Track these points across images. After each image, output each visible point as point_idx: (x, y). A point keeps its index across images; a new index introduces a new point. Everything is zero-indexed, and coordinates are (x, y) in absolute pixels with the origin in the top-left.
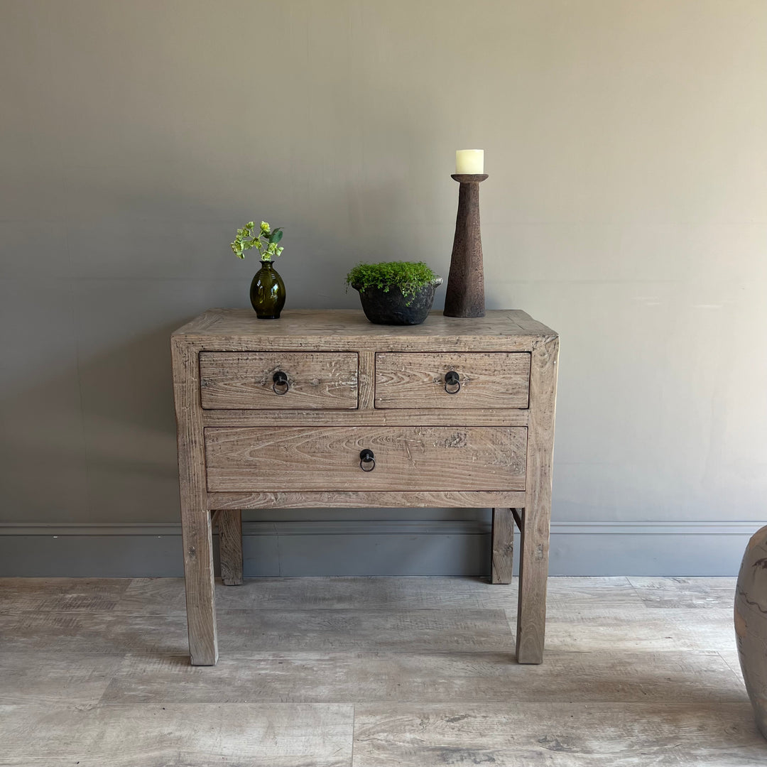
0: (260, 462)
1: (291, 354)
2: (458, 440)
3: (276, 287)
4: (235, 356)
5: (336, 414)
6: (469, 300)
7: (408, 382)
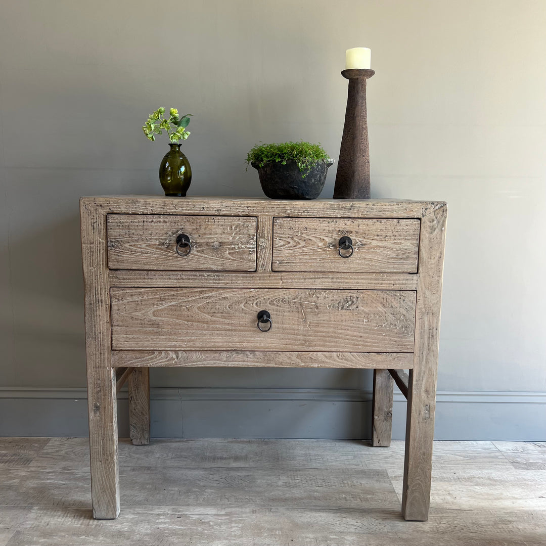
0: (163, 321)
1: (194, 217)
2: (350, 302)
3: (183, 169)
4: (141, 218)
5: (234, 276)
6: (357, 183)
7: (304, 247)
